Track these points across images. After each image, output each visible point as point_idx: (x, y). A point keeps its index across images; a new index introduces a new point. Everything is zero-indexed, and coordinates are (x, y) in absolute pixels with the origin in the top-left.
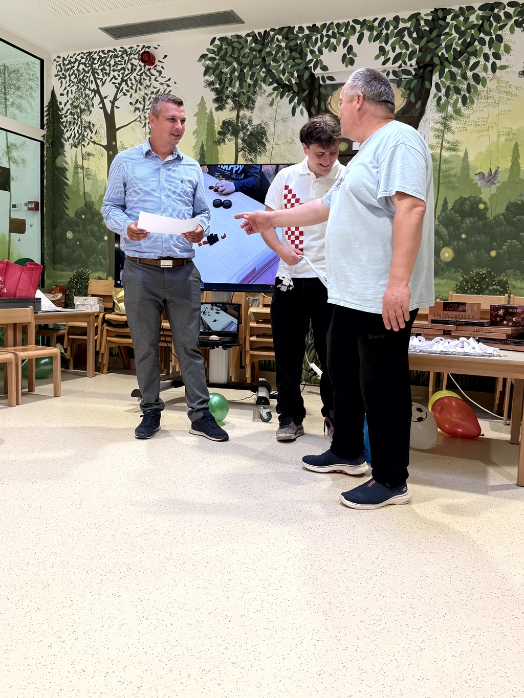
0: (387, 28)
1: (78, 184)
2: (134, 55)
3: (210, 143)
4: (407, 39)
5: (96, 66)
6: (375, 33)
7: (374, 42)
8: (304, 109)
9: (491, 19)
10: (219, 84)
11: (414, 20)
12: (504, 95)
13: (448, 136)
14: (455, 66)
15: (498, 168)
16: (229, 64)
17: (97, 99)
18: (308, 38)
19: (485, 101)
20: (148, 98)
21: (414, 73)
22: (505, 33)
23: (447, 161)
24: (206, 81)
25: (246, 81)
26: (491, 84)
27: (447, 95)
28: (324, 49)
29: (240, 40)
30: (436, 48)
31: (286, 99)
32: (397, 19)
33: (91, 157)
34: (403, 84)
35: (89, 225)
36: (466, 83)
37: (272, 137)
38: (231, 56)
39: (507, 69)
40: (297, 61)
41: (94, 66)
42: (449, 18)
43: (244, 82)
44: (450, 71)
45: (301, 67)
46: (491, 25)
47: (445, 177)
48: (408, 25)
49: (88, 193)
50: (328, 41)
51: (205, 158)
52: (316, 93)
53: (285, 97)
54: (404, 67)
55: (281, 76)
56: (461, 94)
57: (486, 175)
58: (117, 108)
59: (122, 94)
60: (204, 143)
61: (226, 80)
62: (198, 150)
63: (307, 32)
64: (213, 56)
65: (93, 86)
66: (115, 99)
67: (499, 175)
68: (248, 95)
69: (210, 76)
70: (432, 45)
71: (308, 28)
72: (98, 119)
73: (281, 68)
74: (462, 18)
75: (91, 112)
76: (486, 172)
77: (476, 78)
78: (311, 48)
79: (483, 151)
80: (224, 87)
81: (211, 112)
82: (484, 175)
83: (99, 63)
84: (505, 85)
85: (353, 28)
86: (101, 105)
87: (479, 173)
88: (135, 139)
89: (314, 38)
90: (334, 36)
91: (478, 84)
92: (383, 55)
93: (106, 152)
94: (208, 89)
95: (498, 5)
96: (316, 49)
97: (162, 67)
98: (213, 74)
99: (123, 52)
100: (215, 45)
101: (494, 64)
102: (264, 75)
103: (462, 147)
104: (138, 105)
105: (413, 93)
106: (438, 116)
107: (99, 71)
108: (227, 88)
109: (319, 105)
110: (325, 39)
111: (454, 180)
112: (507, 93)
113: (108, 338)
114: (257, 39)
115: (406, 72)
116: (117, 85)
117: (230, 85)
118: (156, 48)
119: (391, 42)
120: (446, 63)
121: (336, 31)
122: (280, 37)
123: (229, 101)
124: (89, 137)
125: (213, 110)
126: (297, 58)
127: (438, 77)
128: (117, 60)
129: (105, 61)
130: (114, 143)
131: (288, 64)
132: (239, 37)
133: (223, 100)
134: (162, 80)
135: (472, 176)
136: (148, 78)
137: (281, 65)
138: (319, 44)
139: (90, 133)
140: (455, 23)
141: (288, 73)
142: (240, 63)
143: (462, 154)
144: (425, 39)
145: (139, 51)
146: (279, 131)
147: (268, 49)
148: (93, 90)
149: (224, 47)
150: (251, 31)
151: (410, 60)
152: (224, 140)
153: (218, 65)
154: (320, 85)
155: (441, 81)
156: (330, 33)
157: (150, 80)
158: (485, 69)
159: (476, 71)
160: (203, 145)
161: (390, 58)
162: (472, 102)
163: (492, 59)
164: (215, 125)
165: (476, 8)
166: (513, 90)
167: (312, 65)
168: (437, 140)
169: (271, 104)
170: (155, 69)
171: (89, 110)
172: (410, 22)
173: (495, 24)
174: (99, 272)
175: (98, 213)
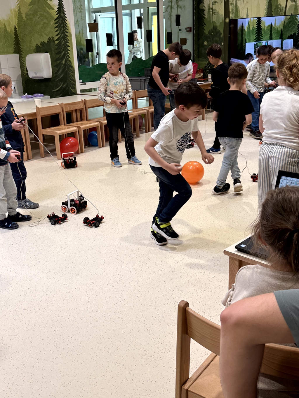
1: (210, 17)
33: (216, 3)
35: (215, 38)
175: (219, 32)
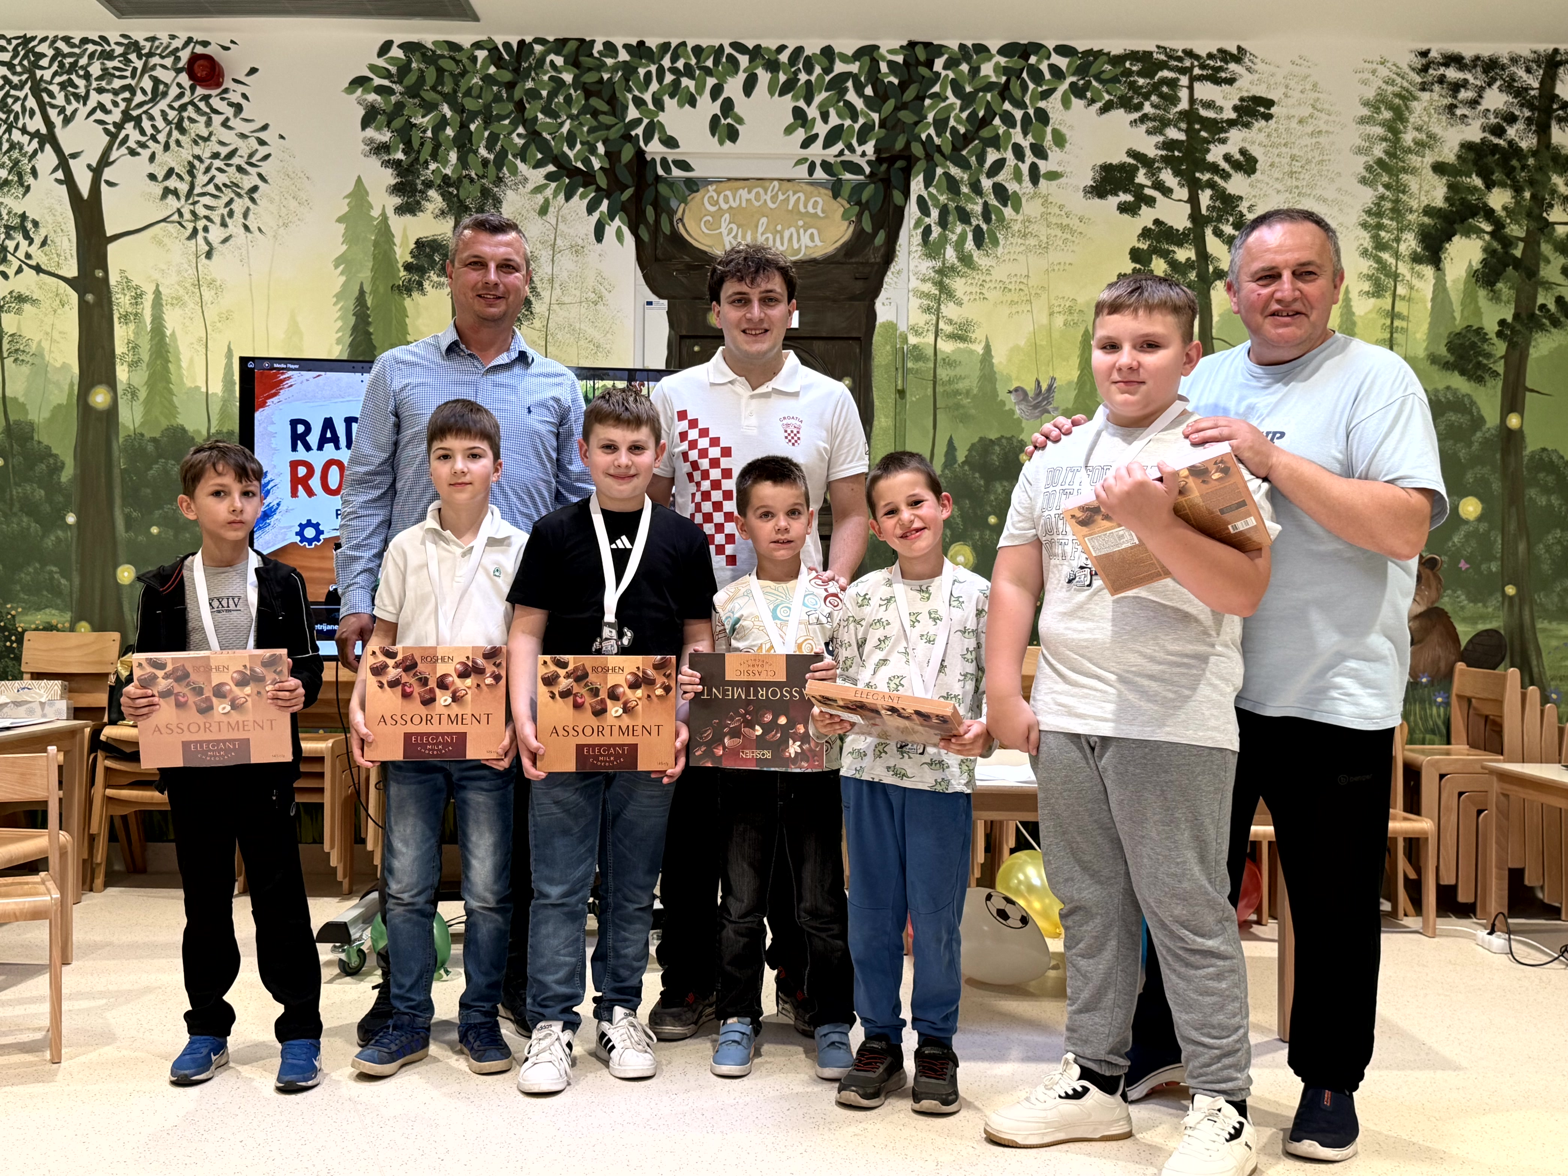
0: (809, 70)
2: (162, 57)
3: (381, 290)
4: (851, 96)
5: (47, 75)
6: (782, 78)
7: (780, 95)
8: (626, 230)
9: (1025, 75)
10: (405, 152)
11: (867, 59)
12: (1059, 233)
13: (949, 310)
14: (956, 164)
15: (1053, 379)
16: (429, 107)
17: (47, 159)
18: (629, 70)
19: (1020, 241)
20: (202, 168)
21: (868, 170)
22: (1053, 105)
23: (949, 362)
24: (370, 142)
25: (476, 152)
26: (1030, 208)
27: (943, 222)
28: (666, 98)
29: (458, 56)
30: (916, 124)
31: (579, 203)
32: (828, 53)
33: (27, 307)
34: (846, 191)
35: (17, 484)
36: (980, 201)
37: (547, 286)
38: (434, 88)
39: (1062, 180)
40: (603, 118)
41: (39, 73)
42: (939, 64)
43: (471, 155)
44: (947, 175)
45: (614, 134)
46: (1024, 88)
47: (947, 394)
48: (854, 68)
49: (15, 399)
50: (676, 83)
51: (369, 324)
52: (649, 194)
53: (576, 198)
54: (848, 156)
55: (566, 149)
56: (970, 224)
57: (1031, 394)
58: (109, 184)
59: (123, 150)
60: (367, 288)
61: (422, 144)
62: (351, 304)
63: (624, 56)
64: (386, 82)
65: (37, 124)
66: (105, 161)
67: (1057, 396)
68: (483, 186)
69: (378, 129)
70: (906, 116)
71: (626, 47)
72: (51, 210)
73: (565, 129)
74: (965, 67)
75: (28, 189)
76: (1030, 388)
77: (1000, 191)
78: (637, 93)
79: (1022, 343)
80: (417, 159)
81: (384, 216)
82: (1025, 393)
83: (55, 67)
84: (1057, 211)
85: (733, 62)
86: (60, 175)
87: (1017, 390)
88: (164, 267)
89: (642, 71)
90: (689, 71)
91: (1005, 205)
92: (803, 126)
93: (74, 296)
94: (374, 162)
95: (1036, 48)
96: (648, 97)
97: (244, 96)
98: (388, 125)
99: (127, 46)
100: (392, 58)
101: (1034, 168)
102: (522, 142)
103: (978, 334)
104: (172, 183)
105: (866, 214)
106: (926, 266)
107: (55, 88)
108: (426, 162)
109: (657, 221)
110: (669, 78)
111: (965, 402)
112: (1063, 228)
113: (110, 792)
114: (500, 57)
115: (854, 168)
116: (111, 128)
117: (434, 156)
118: (226, 49)
119: (819, 98)
120: (937, 157)
121: (693, 61)
122: (559, 61)
123: (432, 193)
124: (21, 254)
125: (390, 212)
126: (604, 113)
127: (922, 185)
128: (110, 64)
129: (74, 65)
130: (100, 274)
131: (581, 124)
132: (454, 47)
133: (416, 190)
134: (246, 128)
135: (1002, 395)
136: (203, 119)
137: (562, 124)
138: (654, 86)
139: (24, 243)
140: (951, 75)
141: (582, 143)
142: (459, 109)
143: (979, 349)
144: (890, 104)
145: (177, 50)
146: (565, 274)
147: (529, 84)
148: (36, 134)
149: (414, 65)
150: (484, 38)
151: (861, 142)
152: (420, 285)
153: (400, 106)
154: (658, 178)
155: (930, 194)
156: (680, 64)
157: (209, 123)
158: (1017, 176)
159: (999, 178)
160: (362, 292)
161: (816, 136)
162: (995, 242)
163: (1030, 158)
164: (397, 249)
165: (994, 51)
166: (1074, 223)
167: (639, 131)
168: (927, 317)
169: (543, 210)
170: (223, 99)
171: (22, 185)
172: (858, 63)
173: (1031, 86)
174: (47, 611)
175: (47, 454)
